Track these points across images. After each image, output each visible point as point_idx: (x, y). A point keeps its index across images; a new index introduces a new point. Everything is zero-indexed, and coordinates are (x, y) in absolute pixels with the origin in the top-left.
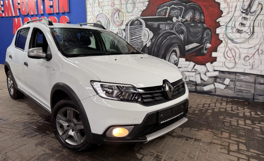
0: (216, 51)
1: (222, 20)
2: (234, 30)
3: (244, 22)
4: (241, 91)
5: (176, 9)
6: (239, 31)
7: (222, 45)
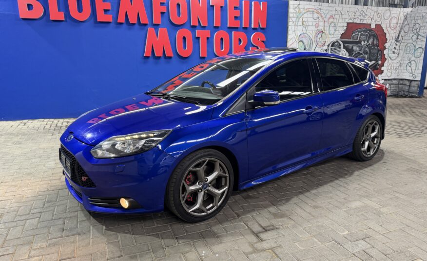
0: (383, 66)
1: (387, 45)
2: (392, 52)
3: (396, 47)
4: (393, 91)
5: (364, 35)
6: (394, 52)
7: (386, 61)
